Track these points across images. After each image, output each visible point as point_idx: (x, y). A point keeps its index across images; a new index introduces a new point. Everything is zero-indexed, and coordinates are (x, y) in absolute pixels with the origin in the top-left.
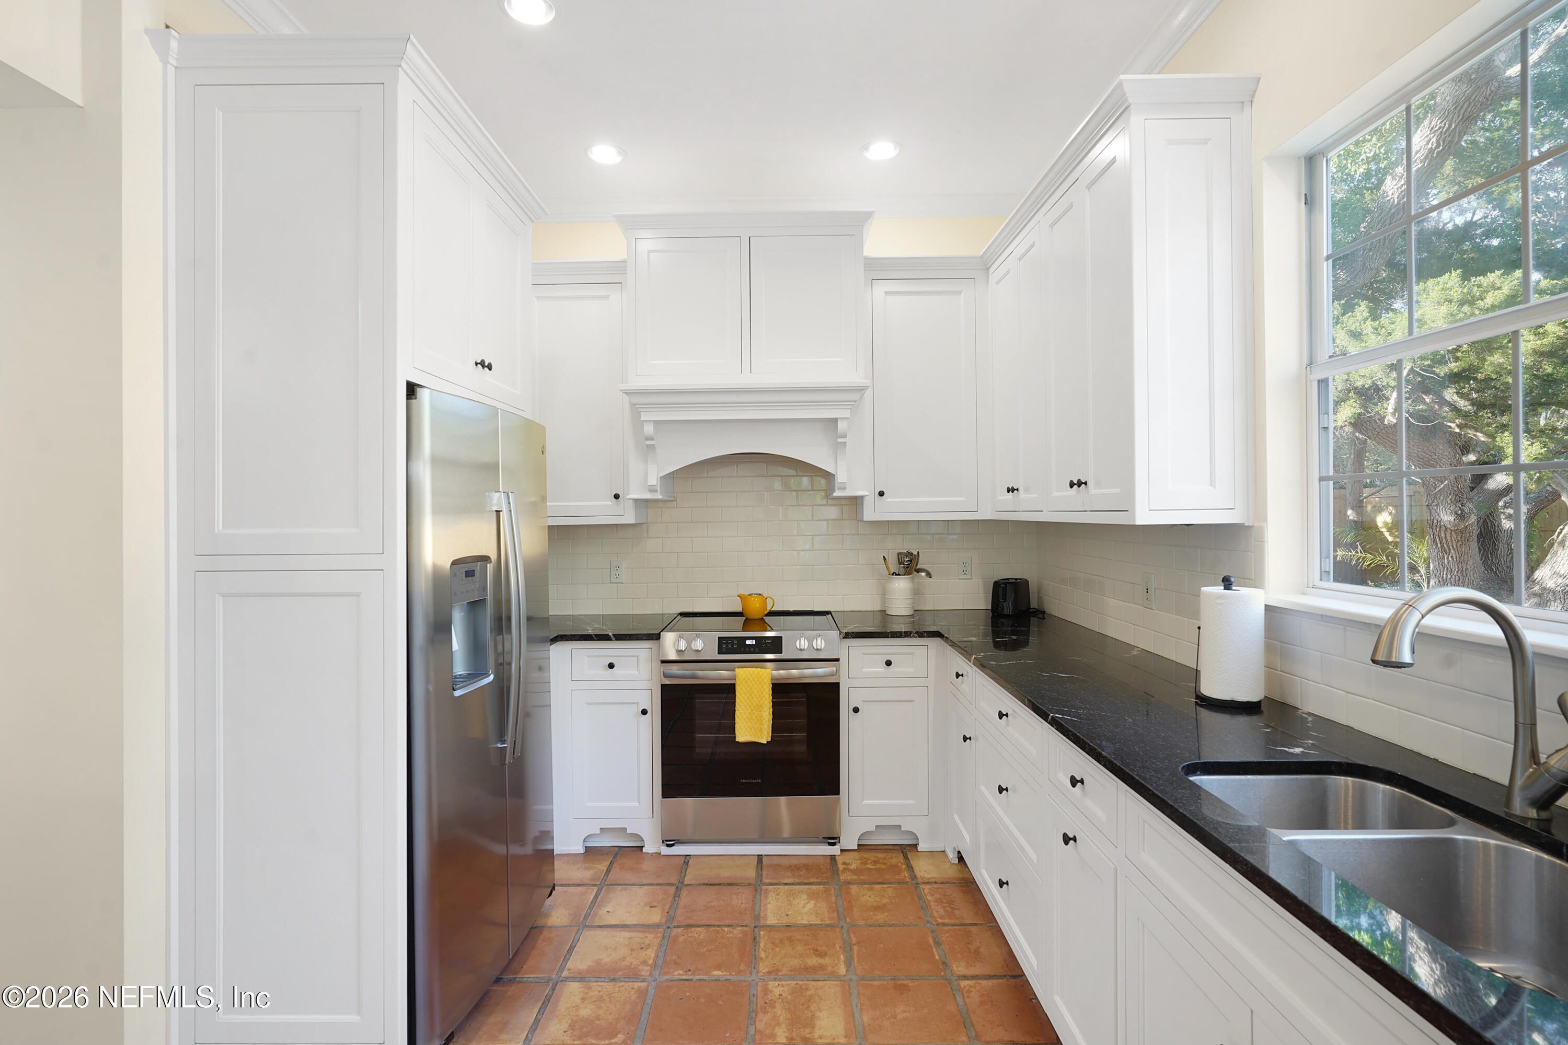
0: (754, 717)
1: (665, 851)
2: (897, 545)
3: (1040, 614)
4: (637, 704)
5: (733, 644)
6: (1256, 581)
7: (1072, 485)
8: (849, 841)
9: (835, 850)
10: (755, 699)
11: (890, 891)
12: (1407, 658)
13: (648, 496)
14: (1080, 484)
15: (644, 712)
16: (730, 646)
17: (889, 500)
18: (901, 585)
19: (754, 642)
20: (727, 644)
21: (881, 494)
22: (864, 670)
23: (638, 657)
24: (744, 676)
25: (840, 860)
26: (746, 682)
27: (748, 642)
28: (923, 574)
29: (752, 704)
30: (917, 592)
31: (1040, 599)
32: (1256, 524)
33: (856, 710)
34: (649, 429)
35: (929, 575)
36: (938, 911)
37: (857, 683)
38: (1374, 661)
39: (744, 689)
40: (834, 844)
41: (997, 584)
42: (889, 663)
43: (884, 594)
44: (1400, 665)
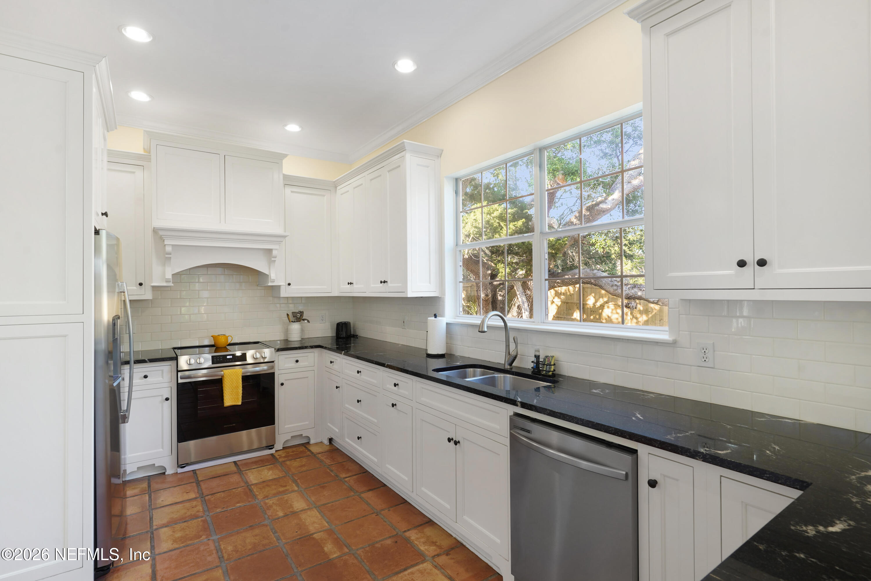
0: (234, 393)
1: (180, 470)
2: (293, 308)
3: (355, 336)
4: (162, 396)
5: (220, 358)
6: (442, 316)
7: (381, 282)
8: (279, 446)
9: (273, 451)
10: (234, 384)
11: (304, 460)
12: (486, 330)
13: (165, 284)
14: (384, 282)
15: (167, 399)
16: (218, 360)
17: (292, 287)
18: (296, 327)
19: (231, 357)
20: (217, 359)
21: (289, 284)
22: (286, 365)
23: (162, 371)
24: (228, 373)
25: (276, 455)
26: (230, 376)
27: (228, 357)
28: (306, 321)
29: (233, 386)
30: (302, 330)
31: (354, 331)
32: (442, 296)
33: (282, 384)
34: (169, 249)
35: (308, 321)
36: (328, 461)
37: (283, 372)
38: (479, 331)
39: (228, 379)
40: (272, 449)
41: (338, 325)
42: (297, 361)
43: (287, 331)
44: (484, 332)
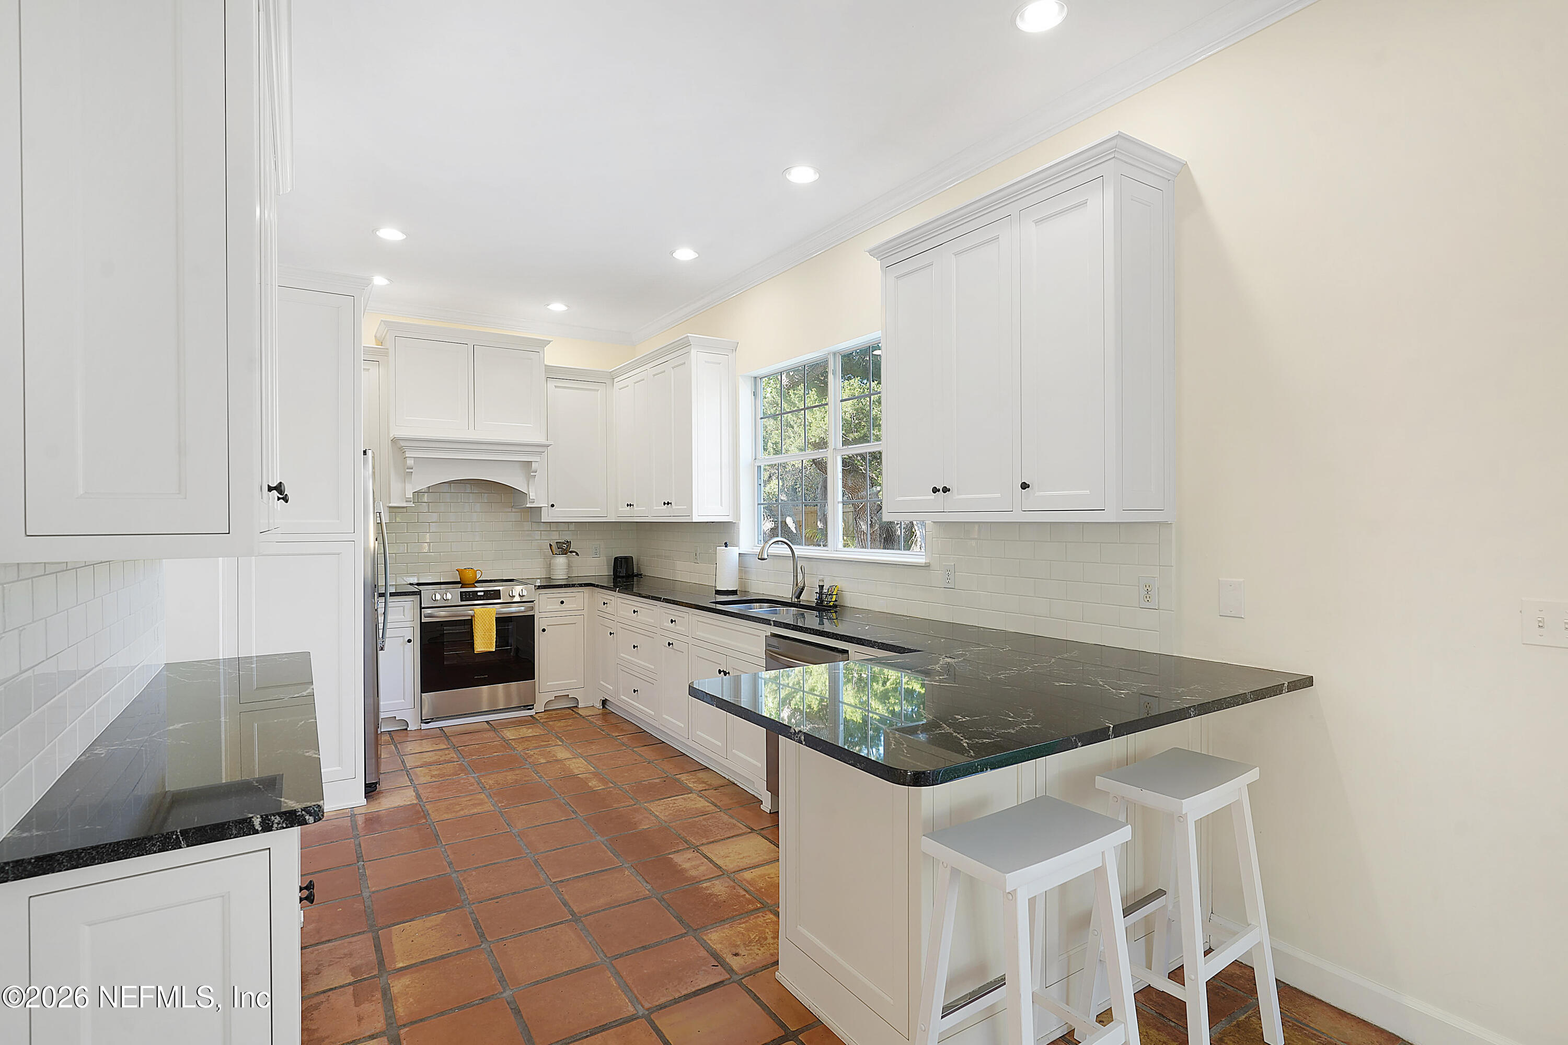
0: (486, 636)
1: (424, 726)
2: (556, 537)
3: (639, 575)
4: (403, 637)
5: (469, 595)
6: (736, 545)
7: (665, 504)
8: (539, 707)
9: (532, 712)
10: (487, 625)
11: (570, 722)
12: (766, 557)
13: (405, 505)
14: (668, 503)
15: (409, 641)
16: (468, 596)
17: (556, 509)
18: (561, 560)
19: (482, 594)
20: (466, 595)
21: (553, 506)
22: (548, 607)
23: (404, 607)
24: (480, 612)
25: (536, 716)
26: (480, 614)
27: (479, 594)
28: (574, 554)
29: (485, 629)
30: (569, 566)
31: (638, 568)
32: (737, 522)
33: (544, 630)
34: (410, 462)
35: (577, 554)
36: (599, 723)
37: (544, 615)
38: (759, 559)
39: (480, 620)
40: (530, 709)
41: (616, 559)
42: (562, 602)
43: (549, 567)
44: (764, 559)
